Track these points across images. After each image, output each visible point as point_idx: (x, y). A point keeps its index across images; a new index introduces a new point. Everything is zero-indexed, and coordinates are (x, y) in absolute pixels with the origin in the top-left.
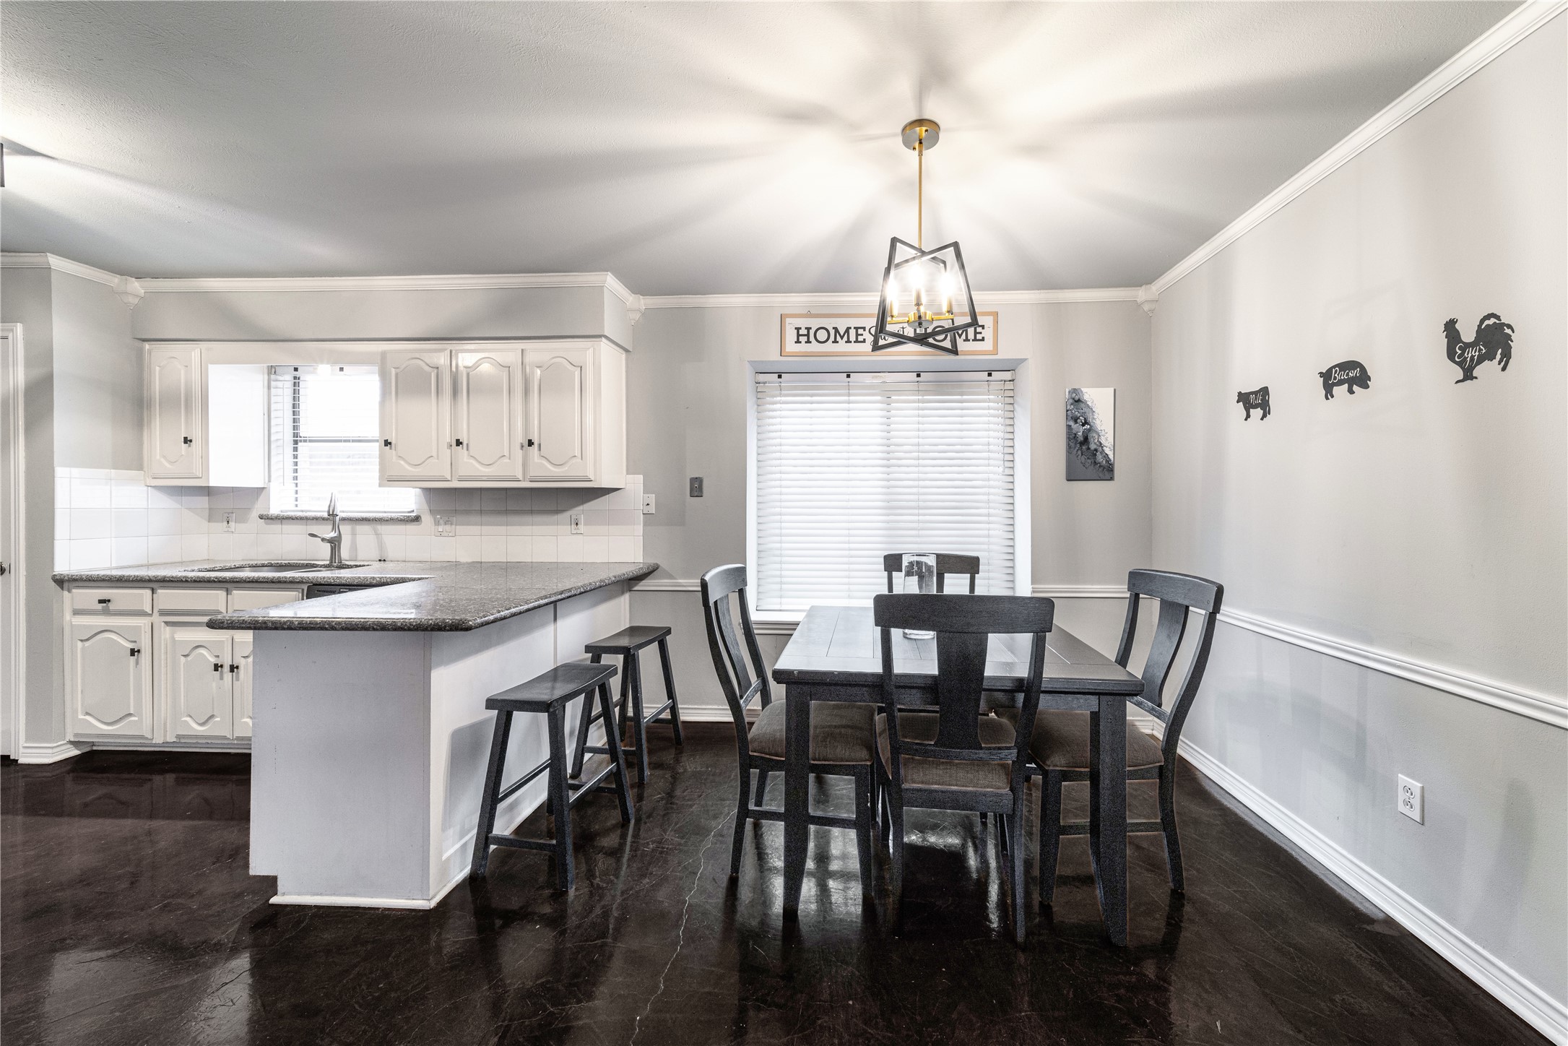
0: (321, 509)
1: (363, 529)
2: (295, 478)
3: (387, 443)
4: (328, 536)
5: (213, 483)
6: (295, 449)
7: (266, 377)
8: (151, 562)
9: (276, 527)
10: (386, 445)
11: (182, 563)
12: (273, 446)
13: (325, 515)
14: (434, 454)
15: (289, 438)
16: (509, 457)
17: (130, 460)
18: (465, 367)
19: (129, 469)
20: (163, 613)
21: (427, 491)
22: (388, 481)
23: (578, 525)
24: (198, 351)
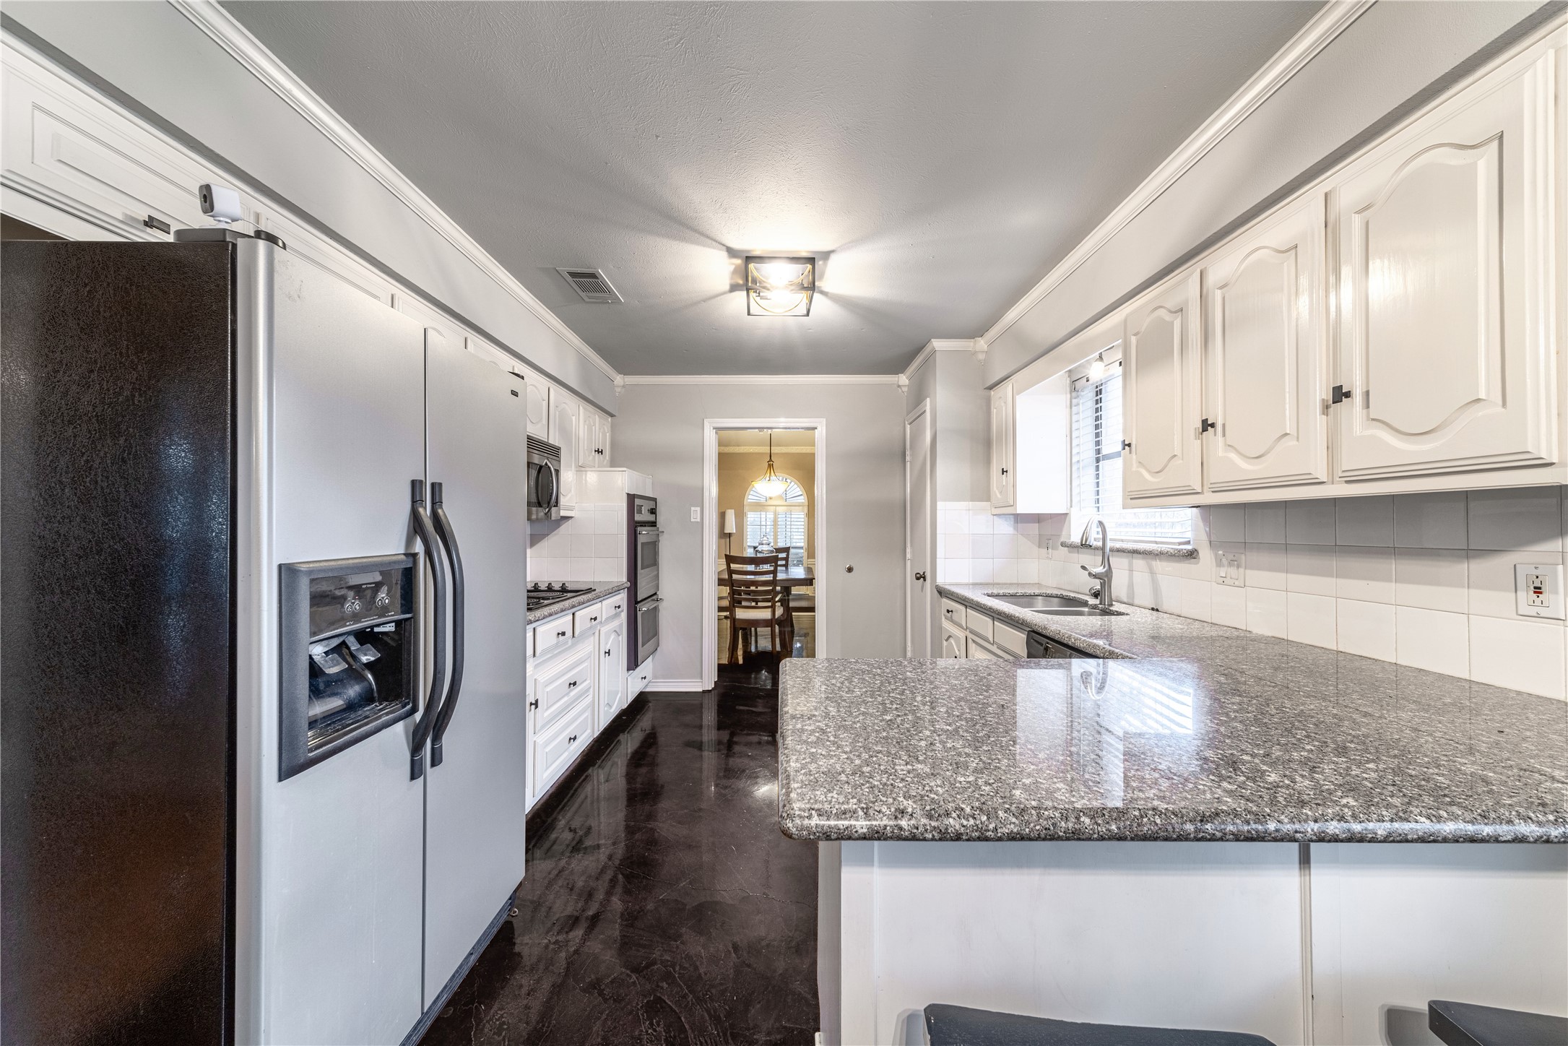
1: (1139, 564)
2: (1098, 501)
3: (1126, 445)
4: (1095, 570)
6: (1097, 467)
7: (1069, 396)
8: (996, 581)
9: (1076, 556)
10: (1125, 448)
13: (1097, 542)
14: (1177, 452)
15: (1092, 454)
16: (1296, 435)
17: (981, 493)
18: (1221, 288)
19: (982, 500)
20: (972, 632)
21: (1205, 509)
22: (1131, 499)
23: (1541, 593)
24: (1010, 386)
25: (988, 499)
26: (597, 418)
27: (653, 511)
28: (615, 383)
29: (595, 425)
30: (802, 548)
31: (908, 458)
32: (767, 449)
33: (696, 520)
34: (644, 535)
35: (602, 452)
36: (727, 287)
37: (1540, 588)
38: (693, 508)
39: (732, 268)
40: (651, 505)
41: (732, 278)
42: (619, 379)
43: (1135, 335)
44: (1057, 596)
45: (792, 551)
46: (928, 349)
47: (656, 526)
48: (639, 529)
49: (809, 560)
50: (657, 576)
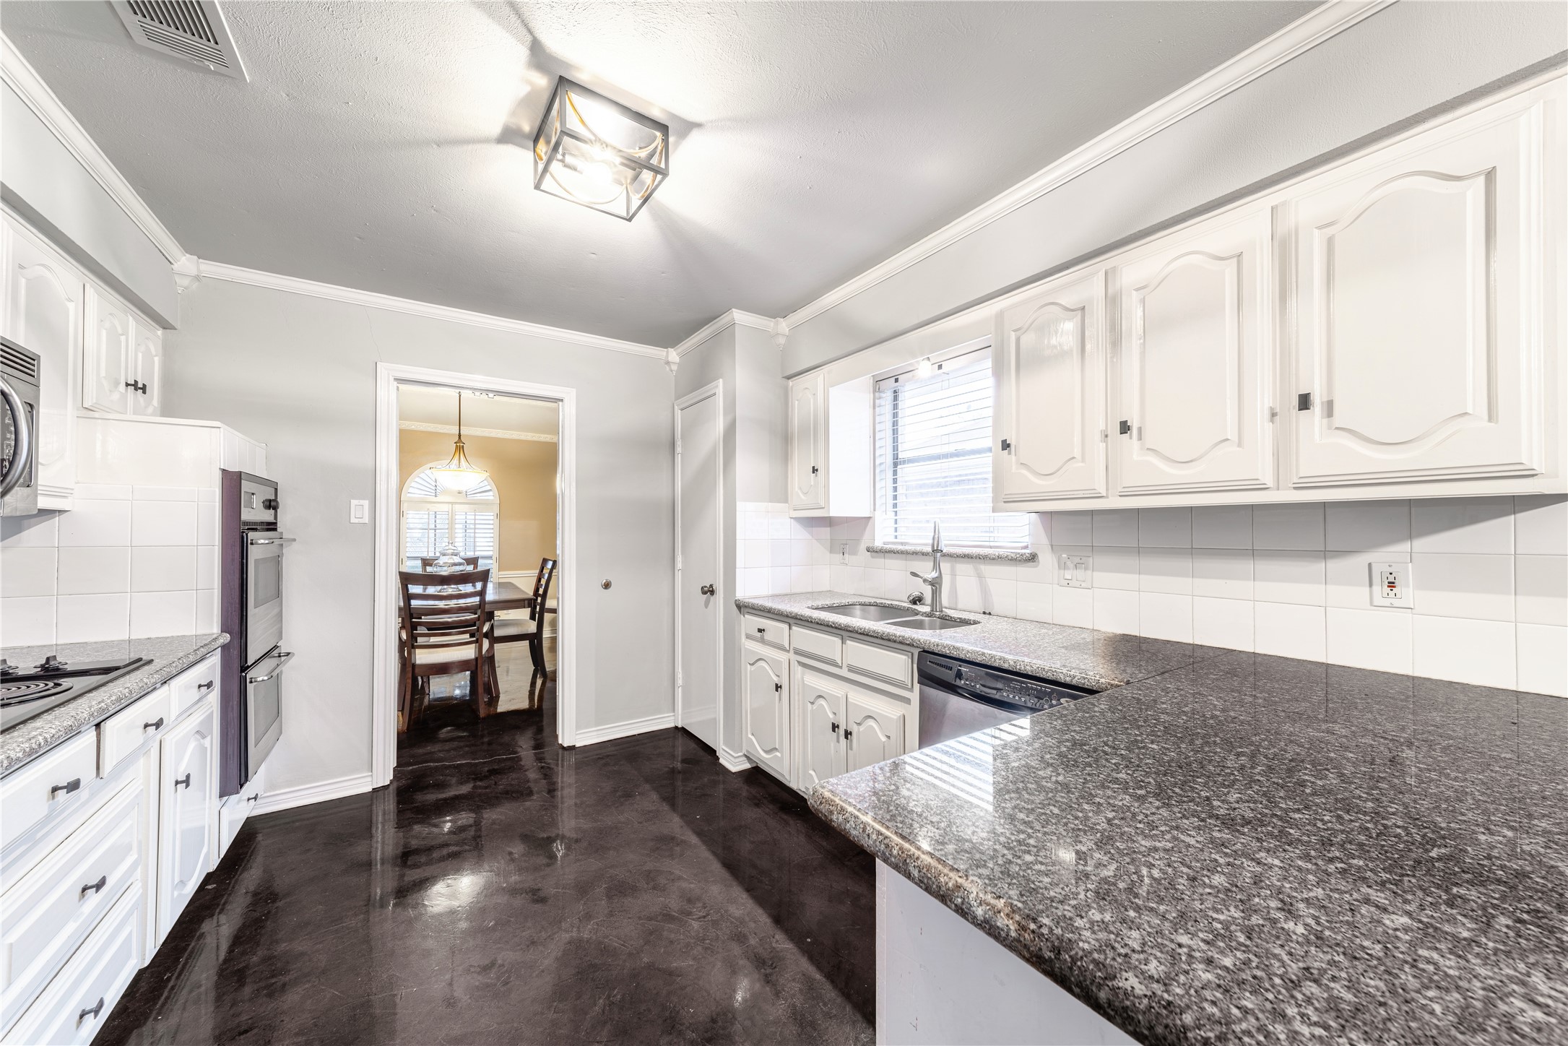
0: (922, 541)
1: (964, 568)
2: (895, 506)
3: (1006, 446)
4: (929, 576)
5: (834, 512)
6: (895, 473)
9: (880, 561)
10: (1004, 449)
11: (812, 594)
12: (877, 471)
13: (929, 549)
14: (1077, 453)
15: (889, 460)
16: (1237, 441)
17: (780, 493)
18: (1137, 290)
19: (779, 502)
20: (797, 652)
21: (1048, 516)
22: (1005, 502)
23: (1394, 587)
24: (822, 376)
25: (786, 501)
26: (132, 324)
27: (271, 505)
28: (176, 266)
29: (125, 333)
30: (490, 558)
31: (679, 449)
32: (455, 430)
33: (361, 521)
34: (260, 546)
35: (144, 389)
36: (496, 130)
37: (1393, 583)
38: (354, 502)
39: (524, 90)
40: (267, 494)
41: (513, 114)
42: (186, 263)
43: (1014, 331)
44: (876, 605)
45: (480, 562)
46: (724, 320)
47: (275, 530)
48: (251, 535)
49: (500, 573)
50: (280, 615)
